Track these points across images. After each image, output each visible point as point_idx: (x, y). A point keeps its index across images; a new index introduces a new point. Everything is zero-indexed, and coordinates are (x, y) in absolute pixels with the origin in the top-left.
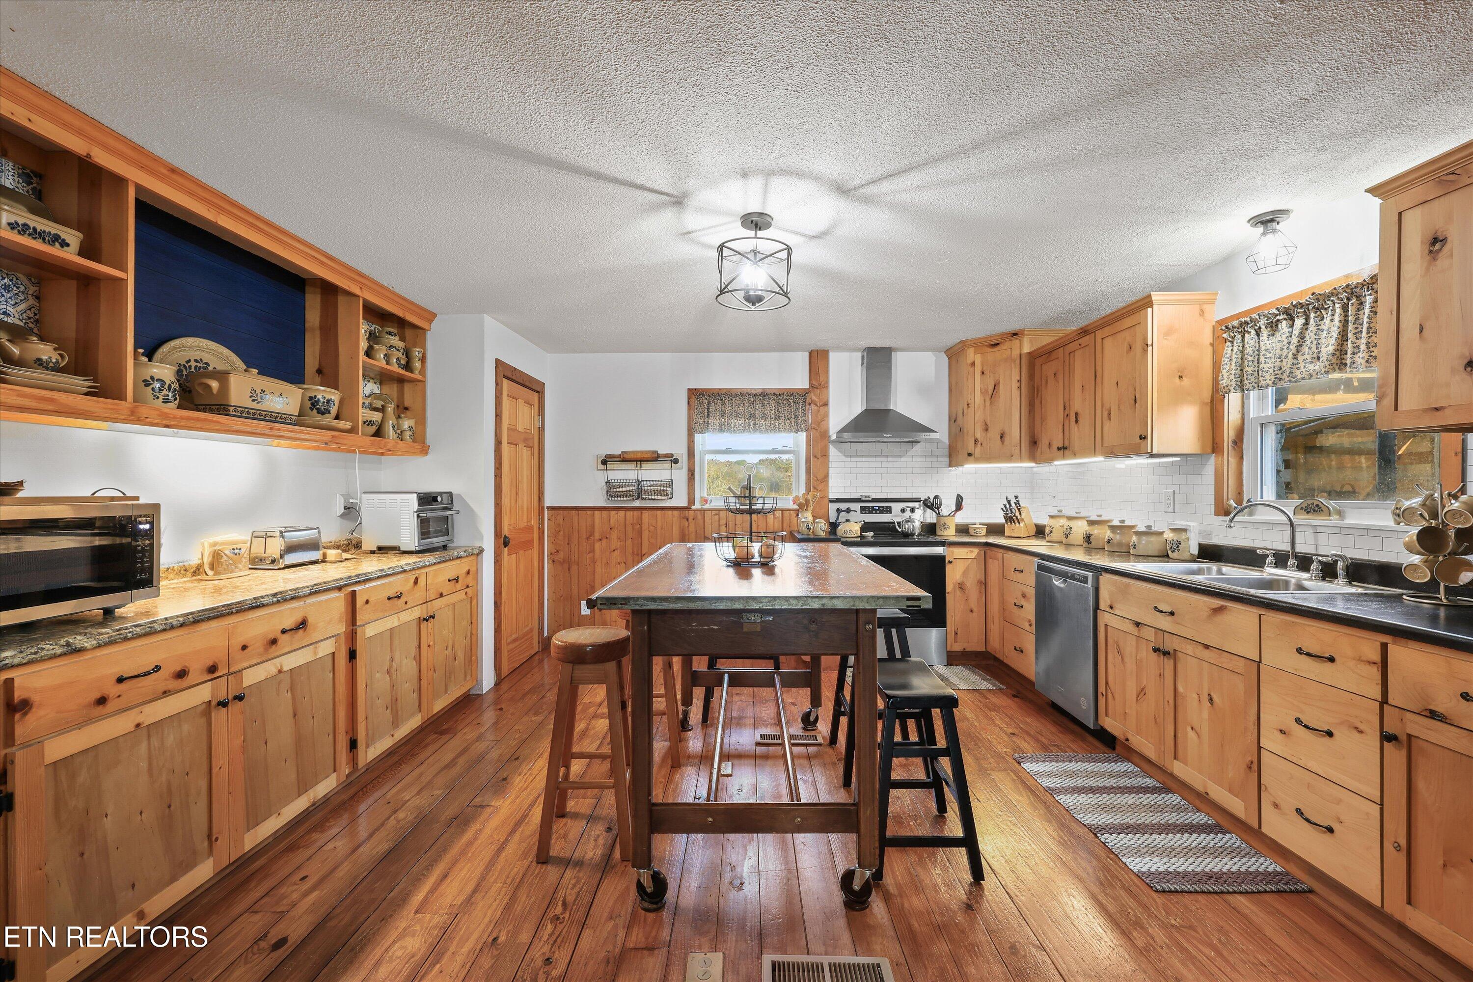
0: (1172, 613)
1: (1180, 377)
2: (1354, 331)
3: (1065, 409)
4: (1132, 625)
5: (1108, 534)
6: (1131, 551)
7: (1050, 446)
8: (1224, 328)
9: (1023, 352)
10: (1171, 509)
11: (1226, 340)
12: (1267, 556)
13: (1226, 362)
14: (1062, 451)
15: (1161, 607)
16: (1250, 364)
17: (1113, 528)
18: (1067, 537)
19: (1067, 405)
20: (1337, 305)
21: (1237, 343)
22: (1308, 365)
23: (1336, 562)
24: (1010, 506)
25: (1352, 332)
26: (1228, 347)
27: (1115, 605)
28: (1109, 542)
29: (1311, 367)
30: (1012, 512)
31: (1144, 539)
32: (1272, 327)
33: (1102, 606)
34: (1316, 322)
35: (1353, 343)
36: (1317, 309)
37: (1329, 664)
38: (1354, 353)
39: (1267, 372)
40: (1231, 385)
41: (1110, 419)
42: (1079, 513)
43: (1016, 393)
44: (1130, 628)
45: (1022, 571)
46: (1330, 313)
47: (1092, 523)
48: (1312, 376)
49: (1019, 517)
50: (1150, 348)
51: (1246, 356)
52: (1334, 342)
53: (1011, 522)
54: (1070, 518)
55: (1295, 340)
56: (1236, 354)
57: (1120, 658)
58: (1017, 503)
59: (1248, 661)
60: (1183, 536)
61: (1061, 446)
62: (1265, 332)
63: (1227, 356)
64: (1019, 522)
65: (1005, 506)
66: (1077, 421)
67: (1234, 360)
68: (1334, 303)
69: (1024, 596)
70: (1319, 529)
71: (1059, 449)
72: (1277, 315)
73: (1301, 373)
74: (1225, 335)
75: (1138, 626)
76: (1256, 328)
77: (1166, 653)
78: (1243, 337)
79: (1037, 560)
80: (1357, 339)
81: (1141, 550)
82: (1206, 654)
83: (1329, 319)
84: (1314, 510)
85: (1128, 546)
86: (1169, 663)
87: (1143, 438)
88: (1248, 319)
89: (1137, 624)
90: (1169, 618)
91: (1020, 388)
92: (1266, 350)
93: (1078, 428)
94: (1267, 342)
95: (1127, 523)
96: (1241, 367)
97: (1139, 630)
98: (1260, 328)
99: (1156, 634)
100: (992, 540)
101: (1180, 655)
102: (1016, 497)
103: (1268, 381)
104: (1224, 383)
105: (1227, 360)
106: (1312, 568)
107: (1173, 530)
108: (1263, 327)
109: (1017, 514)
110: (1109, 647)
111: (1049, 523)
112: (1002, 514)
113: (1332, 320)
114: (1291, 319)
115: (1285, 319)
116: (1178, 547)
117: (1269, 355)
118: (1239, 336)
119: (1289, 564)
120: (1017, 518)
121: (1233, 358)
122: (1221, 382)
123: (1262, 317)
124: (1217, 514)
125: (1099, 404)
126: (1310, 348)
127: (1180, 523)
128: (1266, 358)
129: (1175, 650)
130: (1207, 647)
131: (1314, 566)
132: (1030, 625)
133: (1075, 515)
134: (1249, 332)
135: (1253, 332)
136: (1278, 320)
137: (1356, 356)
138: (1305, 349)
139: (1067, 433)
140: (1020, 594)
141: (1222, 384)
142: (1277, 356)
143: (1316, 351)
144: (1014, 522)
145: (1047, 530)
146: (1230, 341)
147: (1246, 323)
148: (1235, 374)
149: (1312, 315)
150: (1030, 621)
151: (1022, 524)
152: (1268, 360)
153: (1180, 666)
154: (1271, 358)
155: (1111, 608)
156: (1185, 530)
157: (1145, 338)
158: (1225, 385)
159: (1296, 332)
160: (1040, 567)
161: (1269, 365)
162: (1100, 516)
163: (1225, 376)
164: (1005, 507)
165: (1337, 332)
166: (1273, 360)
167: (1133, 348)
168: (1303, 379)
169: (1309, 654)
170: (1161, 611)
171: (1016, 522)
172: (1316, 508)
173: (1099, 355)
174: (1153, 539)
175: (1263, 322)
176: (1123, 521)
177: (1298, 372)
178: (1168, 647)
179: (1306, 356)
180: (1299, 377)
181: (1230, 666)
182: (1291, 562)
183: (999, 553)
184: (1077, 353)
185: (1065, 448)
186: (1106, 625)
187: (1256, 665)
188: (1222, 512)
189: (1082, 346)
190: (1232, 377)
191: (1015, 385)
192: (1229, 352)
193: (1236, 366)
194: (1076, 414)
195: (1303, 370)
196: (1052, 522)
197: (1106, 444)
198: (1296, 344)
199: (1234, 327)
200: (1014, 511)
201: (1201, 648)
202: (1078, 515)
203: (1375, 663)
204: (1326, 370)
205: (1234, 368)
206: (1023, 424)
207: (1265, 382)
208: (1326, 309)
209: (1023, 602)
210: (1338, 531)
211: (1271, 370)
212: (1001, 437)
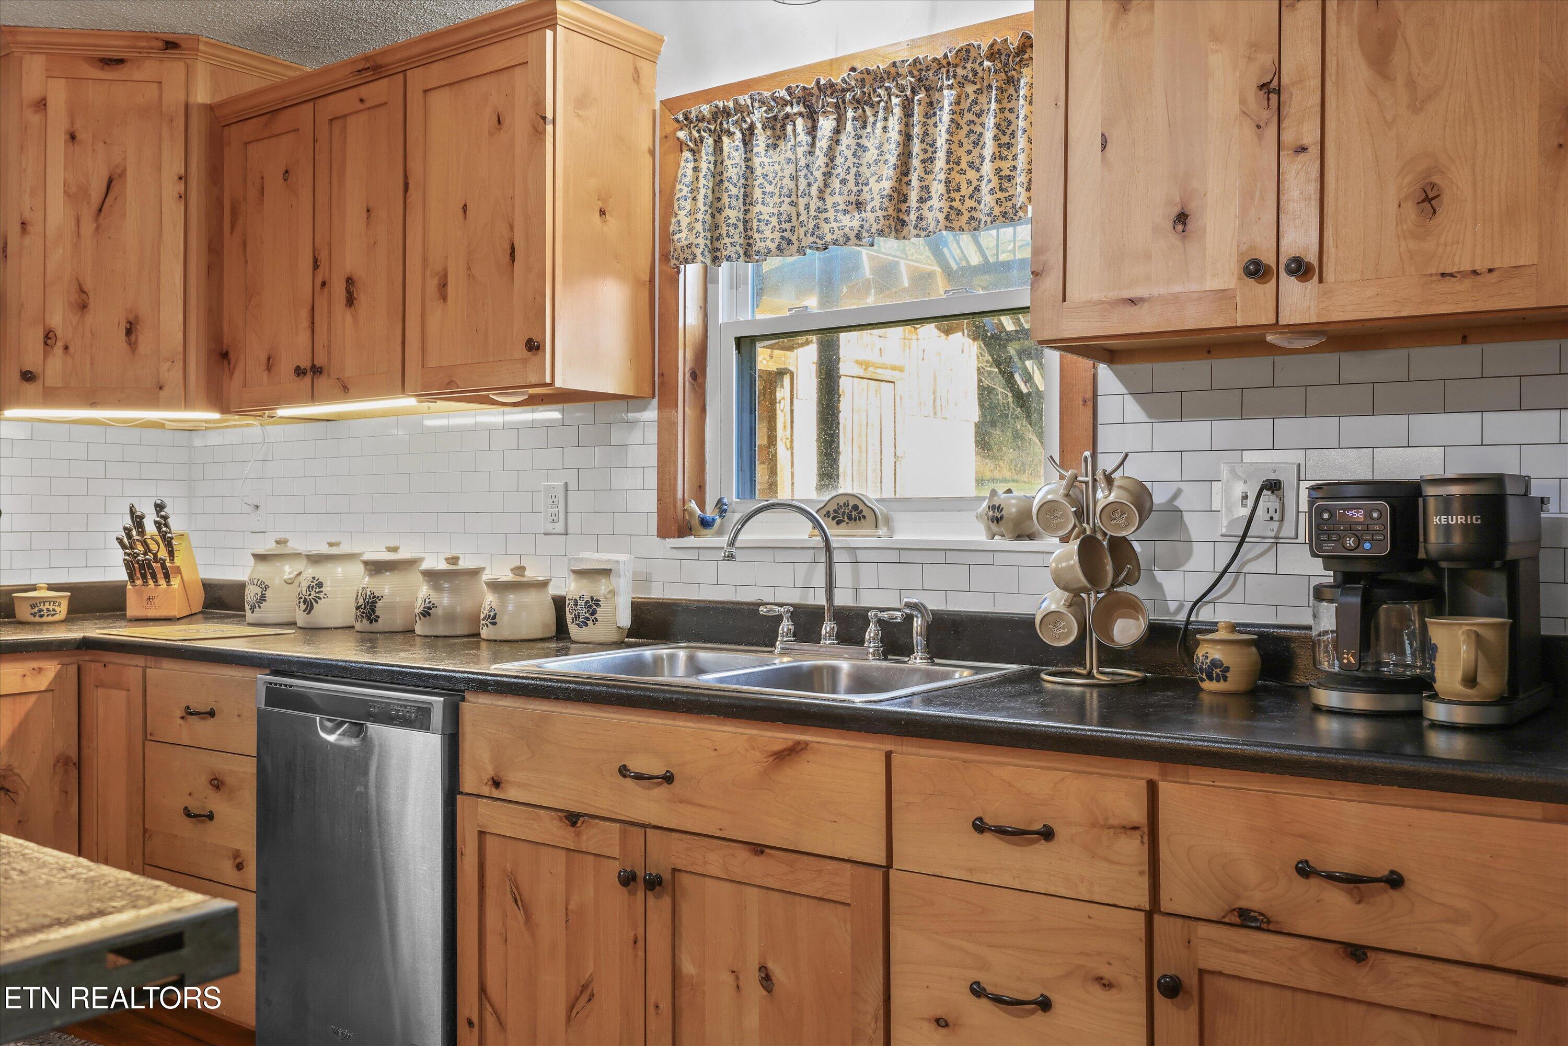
0: (668, 778)
1: (602, 212)
2: (921, 157)
3: (316, 265)
4: (556, 823)
5: (424, 591)
6: (485, 633)
7: (270, 364)
8: (681, 117)
9: (191, 100)
10: (559, 527)
11: (681, 145)
12: (780, 618)
13: (684, 193)
14: (308, 379)
15: (638, 764)
16: (734, 202)
17: (432, 576)
18: (309, 608)
19: (323, 256)
20: (895, 100)
21: (707, 154)
22: (840, 216)
23: (909, 619)
24: (142, 532)
25: (920, 158)
26: (686, 161)
27: (511, 775)
28: (426, 613)
29: (846, 221)
30: (148, 549)
31: (512, 599)
32: (773, 128)
33: (469, 782)
34: (855, 129)
35: (921, 179)
36: (858, 102)
37: (1042, 845)
38: (921, 200)
39: (767, 223)
40: (697, 246)
41: (444, 297)
42: (337, 544)
43: (173, 213)
44: (553, 830)
45: (212, 714)
46: (881, 114)
47: (377, 568)
48: (848, 239)
49: (168, 564)
50: (549, 128)
51: (726, 184)
52: (891, 172)
53: (144, 577)
54: (316, 559)
55: (820, 159)
56: (705, 177)
57: (521, 916)
58: (162, 524)
59: (863, 869)
60: (601, 589)
61: (305, 363)
62: (761, 139)
63: (687, 180)
64: (167, 577)
65: (128, 531)
66: (350, 301)
67: (703, 191)
68: (889, 95)
69: (217, 784)
70: (861, 556)
71: (300, 372)
72: (786, 103)
73: (832, 231)
74: (681, 135)
75: (574, 824)
76: (745, 126)
77: (654, 884)
78: (718, 142)
79: (263, 677)
80: (927, 172)
81: (504, 630)
82: (756, 867)
83: (880, 125)
84: (850, 518)
85: (475, 619)
86: (659, 907)
87: (534, 346)
88: (731, 104)
89: (572, 819)
90: (662, 791)
91: (184, 197)
92: (765, 176)
93: (355, 318)
94: (766, 160)
95: (463, 564)
96: (716, 209)
97: (578, 834)
98: (752, 128)
99: (624, 835)
100: (95, 631)
101: (685, 879)
102: (159, 507)
103: (768, 243)
104: (683, 237)
105: (686, 189)
106: (867, 637)
107: (581, 573)
108: (759, 125)
109: (163, 554)
110: (490, 892)
111: (257, 576)
112: (119, 555)
113: (885, 129)
114: (812, 116)
115: (801, 114)
116: (594, 613)
117: (769, 188)
118: (710, 141)
119: (823, 632)
120: (164, 566)
121: (701, 185)
122: (676, 237)
123: (756, 104)
124: (663, 533)
125: (414, 258)
126: (844, 182)
127: (594, 558)
128: (764, 193)
129: (675, 870)
130: (758, 849)
131: (872, 631)
132: (239, 867)
133: (325, 549)
134: (730, 134)
135: (738, 135)
136: (787, 116)
137: (925, 206)
138: (835, 184)
139: (321, 329)
140: (204, 780)
141: (679, 240)
142: (785, 191)
143: (855, 189)
144: (154, 576)
145: (251, 593)
146: (691, 150)
147: (726, 113)
148: (704, 222)
149: (850, 114)
150: (236, 854)
151: (176, 582)
152: (768, 199)
153: (685, 909)
154: (772, 195)
155: (497, 784)
156: (606, 572)
157: (540, 103)
158: (685, 243)
159: (822, 143)
160: (275, 696)
161: (770, 210)
162: (395, 549)
163: (684, 224)
164: (129, 536)
165: (896, 153)
166: (776, 199)
167: (507, 122)
168: (835, 242)
169: (1001, 831)
170: (639, 777)
171: (160, 576)
172: (854, 513)
173: (414, 133)
174: (530, 598)
175: (758, 115)
176: (454, 560)
177: (826, 228)
178: (660, 863)
179: (838, 198)
180: (829, 238)
181: (815, 887)
182: (828, 627)
183: (133, 666)
184: (352, 122)
185: (317, 371)
186: (482, 834)
187: (878, 875)
188: (674, 528)
189: (368, 104)
190: (699, 227)
191: (171, 189)
192: (690, 172)
193: (705, 205)
194: (350, 281)
195: (834, 225)
196: (265, 571)
197: (432, 363)
198: (823, 169)
199: (701, 119)
200: (154, 547)
201: (743, 854)
202: (334, 551)
203: (1135, 828)
204: (880, 227)
205: (703, 208)
206: (193, 301)
207: (763, 244)
208: (872, 106)
209: (215, 803)
210: (893, 556)
211: (774, 220)
212: (129, 332)
